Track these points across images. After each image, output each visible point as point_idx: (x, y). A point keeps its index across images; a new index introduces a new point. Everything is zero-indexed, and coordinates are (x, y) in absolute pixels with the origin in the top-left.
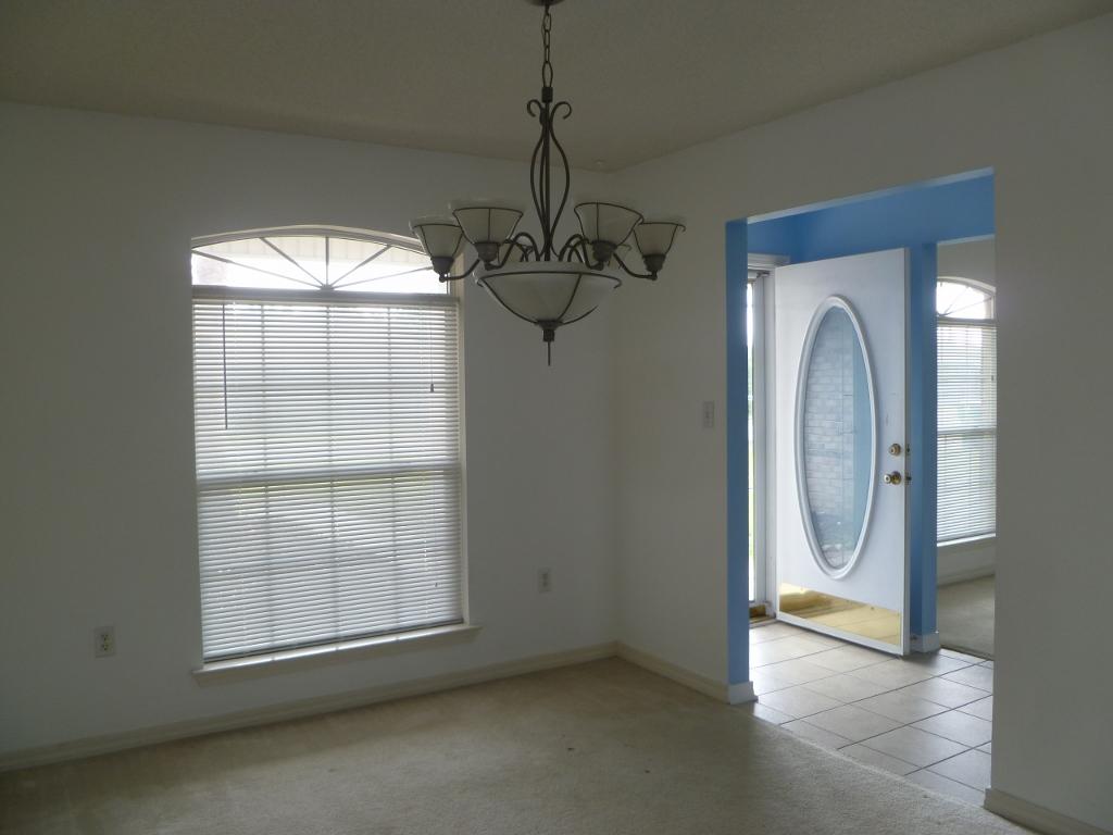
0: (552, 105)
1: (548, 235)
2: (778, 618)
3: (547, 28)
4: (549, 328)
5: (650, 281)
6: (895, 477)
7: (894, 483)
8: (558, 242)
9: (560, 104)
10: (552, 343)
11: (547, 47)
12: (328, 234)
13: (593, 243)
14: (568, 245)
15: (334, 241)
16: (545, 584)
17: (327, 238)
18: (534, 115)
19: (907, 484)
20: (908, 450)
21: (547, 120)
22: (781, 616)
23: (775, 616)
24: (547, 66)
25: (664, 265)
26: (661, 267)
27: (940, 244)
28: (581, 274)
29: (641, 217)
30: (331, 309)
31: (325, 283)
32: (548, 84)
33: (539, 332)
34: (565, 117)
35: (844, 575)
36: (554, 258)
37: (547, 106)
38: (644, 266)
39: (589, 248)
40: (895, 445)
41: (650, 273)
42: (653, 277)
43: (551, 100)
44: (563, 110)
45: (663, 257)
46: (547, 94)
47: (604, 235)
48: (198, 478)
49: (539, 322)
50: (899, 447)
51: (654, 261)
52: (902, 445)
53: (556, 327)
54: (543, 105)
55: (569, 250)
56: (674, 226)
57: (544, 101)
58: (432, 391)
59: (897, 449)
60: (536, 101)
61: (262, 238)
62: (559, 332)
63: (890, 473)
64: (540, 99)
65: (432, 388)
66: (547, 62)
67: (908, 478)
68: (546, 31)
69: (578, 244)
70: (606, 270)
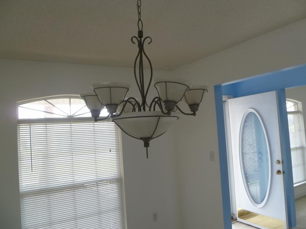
0: (143, 39)
1: (144, 98)
2: (238, 220)
3: (139, 5)
4: (146, 141)
5: (193, 116)
6: (279, 172)
7: (279, 174)
8: (149, 101)
9: (146, 38)
10: (148, 148)
11: (140, 13)
12: (70, 98)
13: (165, 102)
14: (153, 101)
15: (72, 100)
16: (155, 218)
17: (70, 99)
18: (134, 43)
19: (283, 174)
20: (283, 162)
21: (141, 46)
22: (239, 219)
23: (236, 219)
24: (140, 22)
25: (199, 109)
26: (197, 110)
27: (286, 89)
28: (160, 116)
29: (189, 87)
30: (72, 124)
31: (69, 115)
32: (141, 30)
33: (142, 143)
34: (149, 44)
35: (262, 206)
36: (147, 109)
37: (141, 40)
38: (190, 110)
39: (163, 104)
40: (278, 161)
41: (193, 113)
42: (194, 114)
43: (142, 37)
44: (148, 40)
45: (198, 105)
46: (141, 34)
47: (170, 98)
48: (20, 191)
49: (141, 139)
50: (280, 161)
51: (194, 107)
52: (281, 160)
53: (149, 140)
54: (139, 39)
55: (154, 103)
56: (203, 90)
57: (139, 37)
58: (110, 152)
59: (279, 162)
60: (135, 37)
61: (46, 100)
62: (151, 142)
63: (276, 171)
64: (137, 36)
65: (110, 150)
66: (140, 20)
67: (284, 172)
68: (139, 6)
69: (158, 101)
70: (172, 114)
